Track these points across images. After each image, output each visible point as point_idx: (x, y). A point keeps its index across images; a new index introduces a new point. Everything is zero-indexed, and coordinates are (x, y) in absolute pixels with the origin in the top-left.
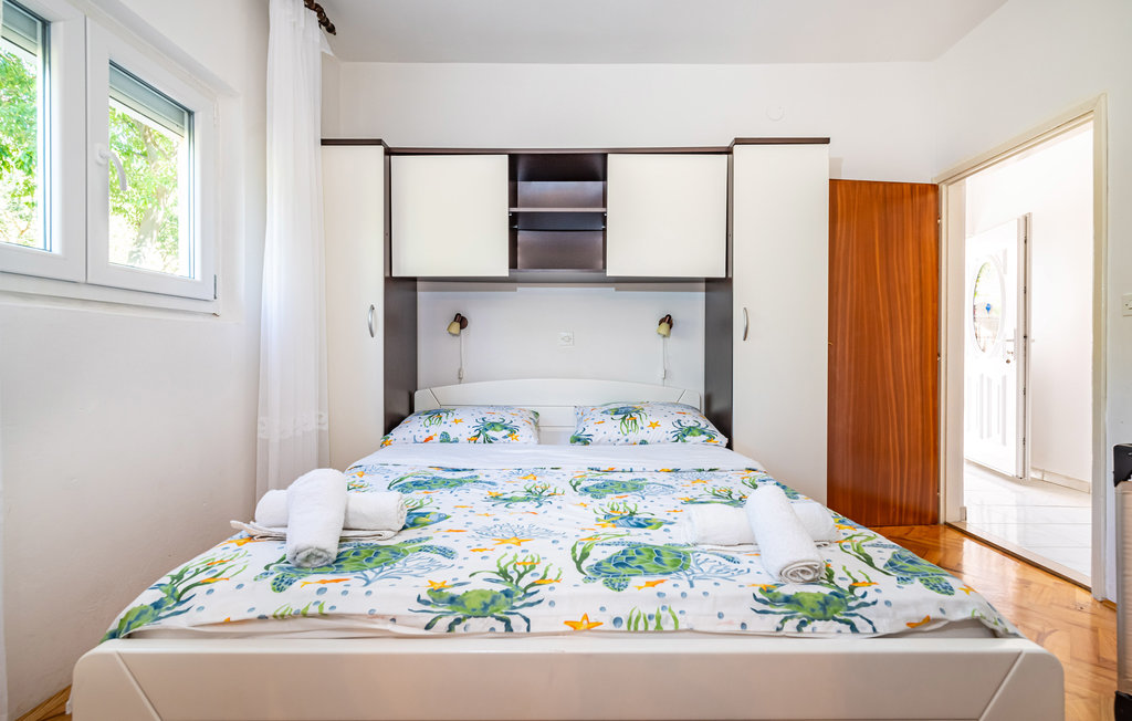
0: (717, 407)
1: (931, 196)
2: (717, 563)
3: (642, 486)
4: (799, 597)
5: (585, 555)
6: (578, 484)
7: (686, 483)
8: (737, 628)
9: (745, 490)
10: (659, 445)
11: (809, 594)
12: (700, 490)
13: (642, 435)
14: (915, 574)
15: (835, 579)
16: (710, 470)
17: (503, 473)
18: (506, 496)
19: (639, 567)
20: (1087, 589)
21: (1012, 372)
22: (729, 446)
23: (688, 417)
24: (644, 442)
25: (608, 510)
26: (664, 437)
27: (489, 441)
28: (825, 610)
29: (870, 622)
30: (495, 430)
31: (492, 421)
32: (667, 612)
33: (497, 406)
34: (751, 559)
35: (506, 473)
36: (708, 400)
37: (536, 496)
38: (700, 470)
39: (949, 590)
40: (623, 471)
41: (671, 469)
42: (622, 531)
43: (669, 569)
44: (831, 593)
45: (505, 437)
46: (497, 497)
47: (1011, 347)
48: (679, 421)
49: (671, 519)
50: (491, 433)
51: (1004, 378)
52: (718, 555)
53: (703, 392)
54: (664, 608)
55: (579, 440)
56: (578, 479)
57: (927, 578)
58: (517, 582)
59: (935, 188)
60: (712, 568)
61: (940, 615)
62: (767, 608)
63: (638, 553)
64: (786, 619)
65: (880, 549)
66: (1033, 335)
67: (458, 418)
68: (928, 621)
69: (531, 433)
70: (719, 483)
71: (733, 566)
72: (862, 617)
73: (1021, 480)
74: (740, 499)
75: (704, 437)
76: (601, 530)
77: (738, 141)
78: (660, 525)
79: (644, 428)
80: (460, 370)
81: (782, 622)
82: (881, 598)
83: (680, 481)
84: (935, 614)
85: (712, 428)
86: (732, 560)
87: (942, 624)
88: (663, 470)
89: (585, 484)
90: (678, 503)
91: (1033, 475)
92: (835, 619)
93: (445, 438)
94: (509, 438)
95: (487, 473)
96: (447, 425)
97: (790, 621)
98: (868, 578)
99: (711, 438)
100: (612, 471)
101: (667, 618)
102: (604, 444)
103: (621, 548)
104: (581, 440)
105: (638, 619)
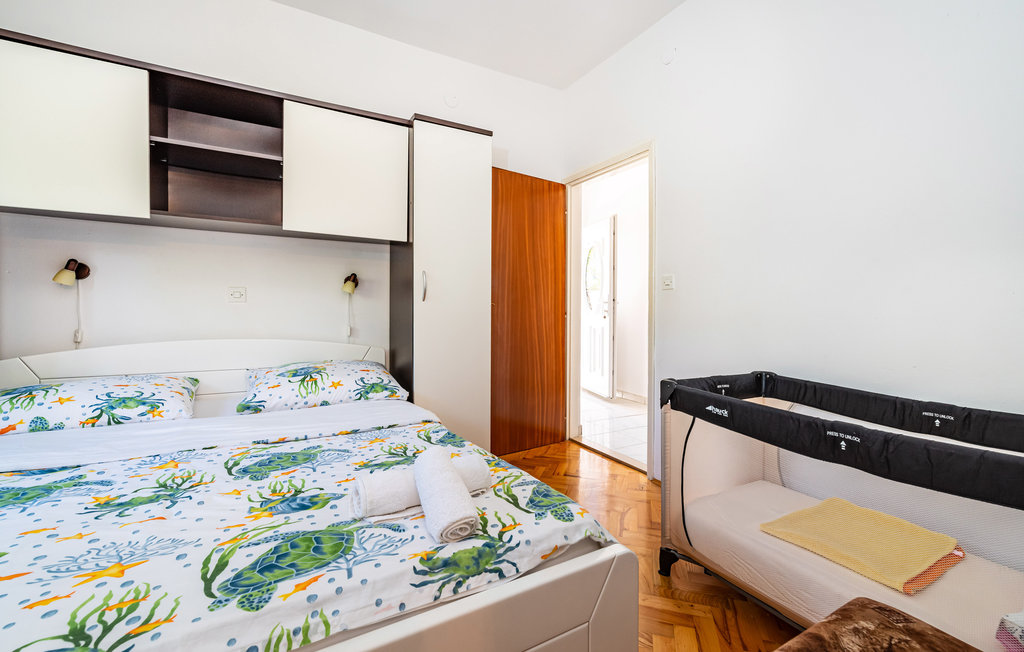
0: (401, 361)
1: (561, 193)
2: (382, 537)
3: (315, 455)
4: (457, 557)
5: (221, 566)
6: (236, 464)
7: (363, 444)
8: (396, 611)
9: (421, 444)
10: (342, 405)
11: (465, 551)
12: (377, 451)
13: (323, 396)
14: (548, 507)
15: (489, 529)
16: (390, 427)
17: (129, 464)
18: (122, 500)
19: (292, 565)
20: (645, 473)
21: (607, 323)
22: (410, 399)
23: (371, 374)
24: (325, 403)
25: (267, 494)
26: (347, 396)
27: (116, 421)
28: (477, 564)
29: (514, 565)
30: (126, 407)
31: (122, 395)
32: (318, 619)
33: (133, 376)
34: (415, 522)
35: (132, 464)
36: (393, 355)
37: (169, 493)
38: (379, 428)
39: (569, 517)
40: (297, 440)
41: (349, 430)
42: (279, 519)
43: (328, 558)
44: (484, 545)
45: (142, 414)
46: (107, 504)
47: (606, 307)
48: (362, 379)
49: (340, 491)
50: (119, 412)
51: (603, 329)
52: (384, 526)
53: (388, 348)
54: (314, 614)
55: (248, 408)
56: (237, 458)
57: (556, 509)
58: (97, 643)
59: (564, 187)
60: (376, 544)
61: (564, 542)
62: (427, 578)
63: (294, 546)
64: (443, 585)
65: (524, 487)
66: (618, 299)
67: (65, 396)
68: (556, 549)
69: (182, 406)
70: (396, 440)
71: (398, 535)
72: (508, 562)
73: (611, 399)
74: (414, 455)
75: (387, 393)
76: (251, 524)
77: (418, 117)
78: (326, 502)
79: (324, 389)
80: (77, 332)
81: (440, 590)
82: (522, 538)
83: (358, 443)
84: (560, 542)
85: (394, 383)
86: (398, 529)
87: (565, 550)
88: (341, 433)
89: (245, 463)
90: (351, 470)
91: (618, 395)
92: (486, 571)
93: (39, 425)
94: (150, 415)
95: (100, 468)
96: (45, 407)
97: (447, 586)
98: (514, 520)
99: (393, 393)
100: (283, 441)
101: (317, 625)
102: (280, 410)
103: (273, 545)
104: (251, 408)
105: (279, 639)
